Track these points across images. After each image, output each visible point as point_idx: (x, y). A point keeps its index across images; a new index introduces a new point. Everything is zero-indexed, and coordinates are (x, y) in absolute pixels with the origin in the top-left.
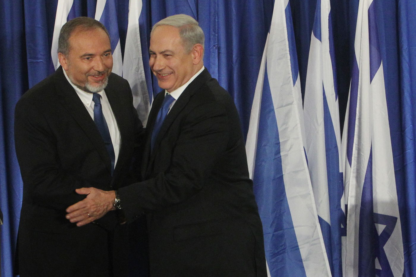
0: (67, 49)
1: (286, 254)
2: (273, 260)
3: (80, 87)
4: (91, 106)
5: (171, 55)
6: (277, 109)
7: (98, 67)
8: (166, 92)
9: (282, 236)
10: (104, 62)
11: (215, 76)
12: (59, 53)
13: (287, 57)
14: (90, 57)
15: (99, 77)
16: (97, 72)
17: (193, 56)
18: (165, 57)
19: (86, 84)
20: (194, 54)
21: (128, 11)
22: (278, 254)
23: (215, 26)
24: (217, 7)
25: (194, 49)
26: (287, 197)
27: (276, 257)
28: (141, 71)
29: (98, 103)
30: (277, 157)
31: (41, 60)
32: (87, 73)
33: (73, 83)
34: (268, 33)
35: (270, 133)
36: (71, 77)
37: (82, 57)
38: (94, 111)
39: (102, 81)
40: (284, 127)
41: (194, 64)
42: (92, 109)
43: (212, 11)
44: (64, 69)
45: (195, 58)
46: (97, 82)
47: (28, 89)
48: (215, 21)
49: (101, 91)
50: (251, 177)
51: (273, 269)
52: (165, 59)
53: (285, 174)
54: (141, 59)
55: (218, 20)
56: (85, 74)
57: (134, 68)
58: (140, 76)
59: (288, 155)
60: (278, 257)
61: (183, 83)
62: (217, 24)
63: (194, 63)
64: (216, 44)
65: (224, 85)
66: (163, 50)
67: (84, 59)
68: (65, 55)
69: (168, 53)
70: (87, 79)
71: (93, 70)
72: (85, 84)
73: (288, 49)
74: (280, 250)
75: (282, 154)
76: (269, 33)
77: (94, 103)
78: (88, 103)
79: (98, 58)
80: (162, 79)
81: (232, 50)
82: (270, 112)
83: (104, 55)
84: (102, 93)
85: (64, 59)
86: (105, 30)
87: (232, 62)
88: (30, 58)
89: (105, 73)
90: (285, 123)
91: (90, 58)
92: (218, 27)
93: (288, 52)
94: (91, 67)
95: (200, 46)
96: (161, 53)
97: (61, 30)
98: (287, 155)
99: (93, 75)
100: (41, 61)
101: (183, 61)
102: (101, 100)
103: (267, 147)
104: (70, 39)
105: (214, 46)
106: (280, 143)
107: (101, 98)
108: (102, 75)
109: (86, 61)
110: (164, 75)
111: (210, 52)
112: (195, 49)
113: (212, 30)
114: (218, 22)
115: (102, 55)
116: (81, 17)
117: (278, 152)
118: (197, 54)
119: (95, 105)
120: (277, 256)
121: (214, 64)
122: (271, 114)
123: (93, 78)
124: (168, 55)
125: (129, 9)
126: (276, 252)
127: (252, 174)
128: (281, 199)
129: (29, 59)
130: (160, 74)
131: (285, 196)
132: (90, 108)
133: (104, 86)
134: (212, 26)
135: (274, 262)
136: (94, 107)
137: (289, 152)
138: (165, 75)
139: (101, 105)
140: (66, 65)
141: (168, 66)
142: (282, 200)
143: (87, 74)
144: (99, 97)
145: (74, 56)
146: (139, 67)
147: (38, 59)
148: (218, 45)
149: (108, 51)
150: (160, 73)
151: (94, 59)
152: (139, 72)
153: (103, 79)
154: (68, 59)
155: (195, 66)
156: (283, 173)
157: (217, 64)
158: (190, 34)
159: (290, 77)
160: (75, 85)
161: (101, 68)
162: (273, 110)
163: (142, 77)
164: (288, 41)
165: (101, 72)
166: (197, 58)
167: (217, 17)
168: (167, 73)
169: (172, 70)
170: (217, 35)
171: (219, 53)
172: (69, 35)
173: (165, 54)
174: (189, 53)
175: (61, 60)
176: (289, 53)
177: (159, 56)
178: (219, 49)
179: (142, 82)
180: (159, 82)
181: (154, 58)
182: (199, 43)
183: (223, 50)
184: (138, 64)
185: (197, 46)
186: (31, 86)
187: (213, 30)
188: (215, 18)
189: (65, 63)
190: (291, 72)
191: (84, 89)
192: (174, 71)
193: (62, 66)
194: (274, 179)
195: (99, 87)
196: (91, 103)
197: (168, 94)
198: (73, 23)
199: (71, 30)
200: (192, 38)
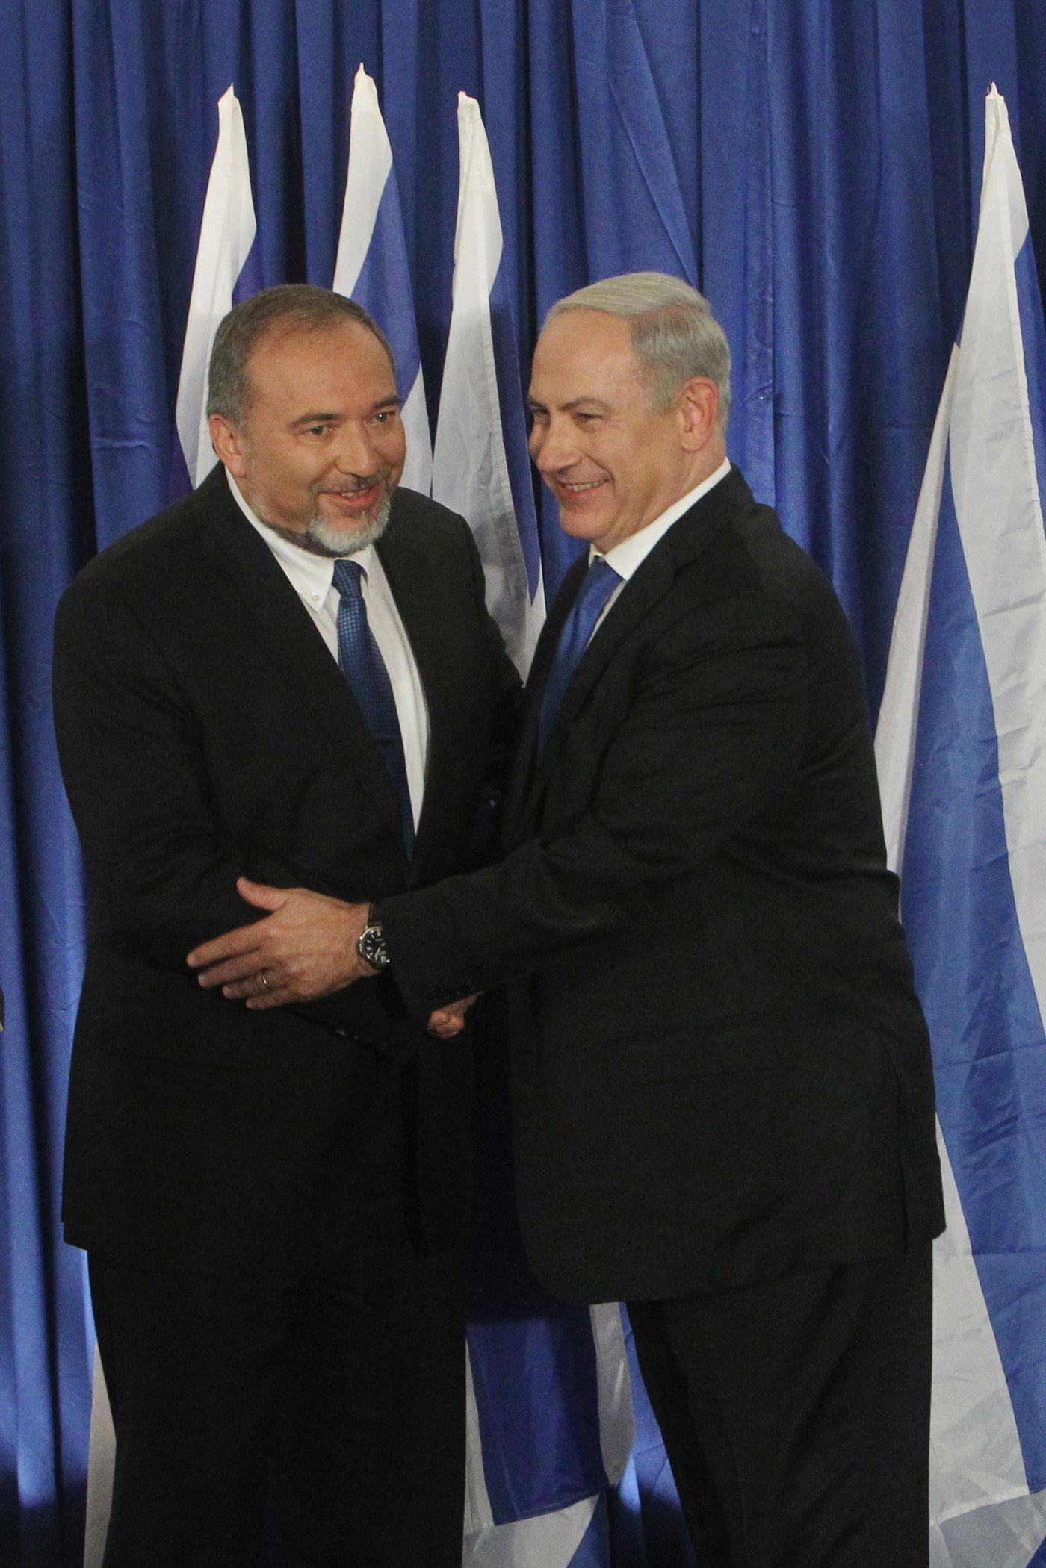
0: (240, 402)
1: (1020, 1137)
2: (975, 1158)
3: (288, 536)
4: (325, 606)
5: (600, 417)
6: (986, 616)
7: (355, 460)
8: (594, 552)
9: (1004, 1073)
10: (375, 442)
11: (765, 496)
12: (213, 417)
13: (1022, 431)
14: (324, 424)
15: (359, 497)
16: (350, 478)
17: (680, 418)
18: (578, 424)
19: (312, 524)
20: (687, 414)
21: (451, 265)
22: (991, 1136)
23: (762, 316)
24: (769, 251)
25: (684, 394)
26: (1022, 933)
27: (986, 1149)
28: (499, 481)
29: (351, 595)
30: (987, 788)
31: (141, 441)
32: (317, 485)
33: (263, 521)
34: (955, 345)
35: (960, 701)
36: (259, 500)
37: (297, 426)
38: (339, 626)
39: (368, 509)
40: (1012, 681)
41: (684, 450)
42: (331, 614)
43: (754, 262)
44: (230, 471)
45: (691, 430)
46: (352, 514)
47: (94, 552)
48: (764, 302)
49: (364, 549)
50: (893, 863)
51: (971, 1193)
52: (577, 430)
53: (1013, 851)
54: (499, 437)
55: (774, 297)
56: (310, 487)
57: (474, 468)
58: (493, 499)
59: (1025, 783)
60: (992, 1146)
61: (646, 517)
62: (769, 311)
63: (686, 446)
64: (766, 384)
65: (795, 527)
66: (571, 398)
67: (303, 432)
68: (235, 421)
69: (587, 409)
70: (316, 504)
71: (336, 470)
72: (308, 524)
73: (1025, 402)
74: (998, 1121)
75: (1004, 778)
76: (959, 345)
77: (336, 597)
78: (314, 594)
79: (353, 427)
80: (572, 501)
81: (824, 408)
82: (960, 627)
83: (373, 417)
84: (366, 558)
85: (231, 436)
86: (373, 331)
87: (825, 448)
88: (103, 434)
89: (378, 483)
90: (1017, 668)
91: (325, 430)
92: (774, 325)
93: (1026, 413)
94: (330, 459)
95: (708, 386)
96: (566, 408)
97: (218, 334)
98: (1020, 784)
99: (337, 489)
100: (141, 446)
101: (642, 438)
102: (363, 583)
103: (951, 756)
104: (251, 363)
105: (761, 390)
106: (997, 737)
107: (362, 577)
108: (370, 488)
109: (310, 439)
110: (576, 488)
111: (744, 410)
112: (689, 394)
113: (751, 332)
114: (774, 304)
115: (366, 418)
116: (287, 286)
117: (991, 771)
118: (696, 414)
119: (344, 604)
120: (987, 1144)
121: (760, 457)
122: (967, 633)
123: (336, 501)
124: (588, 417)
125: (455, 256)
126: (985, 1129)
127: (899, 850)
128: (1002, 941)
129: (99, 439)
130: (563, 485)
131: (1015, 926)
132: (325, 611)
133: (376, 530)
134: (753, 319)
135: (977, 1166)
136: (339, 610)
137: (1030, 771)
138: (583, 487)
139: (362, 602)
140: (237, 457)
141: (589, 457)
142: (1004, 945)
143: (315, 488)
144: (357, 571)
145: (267, 424)
146: (491, 467)
147: (129, 436)
148: (774, 390)
149: (388, 402)
150: (564, 480)
151: (339, 431)
152: (493, 484)
153: (372, 505)
154: (246, 434)
155: (689, 457)
156: (1010, 848)
157: (771, 456)
158: (672, 341)
159: (1031, 503)
160: (272, 526)
161: (364, 465)
162: (973, 620)
163: (501, 502)
164: (1027, 372)
165: (365, 479)
166: (696, 431)
167: (770, 288)
168: (589, 480)
169: (602, 472)
170: (770, 351)
171: (778, 417)
172: (247, 348)
173: (581, 415)
174: (667, 409)
175: (220, 440)
176: (1029, 416)
177: (560, 421)
178: (777, 401)
179: (502, 520)
180: (562, 513)
181: (541, 426)
182: (706, 375)
183: (793, 409)
184: (488, 454)
185: (697, 384)
186: (105, 540)
187: (758, 337)
188: (764, 293)
189: (236, 449)
190: (1036, 486)
191: (304, 540)
192: (611, 474)
193: (224, 460)
194: (976, 869)
195: (358, 532)
196: (328, 593)
197: (600, 560)
198: (257, 307)
199: (255, 330)
200: (679, 357)
